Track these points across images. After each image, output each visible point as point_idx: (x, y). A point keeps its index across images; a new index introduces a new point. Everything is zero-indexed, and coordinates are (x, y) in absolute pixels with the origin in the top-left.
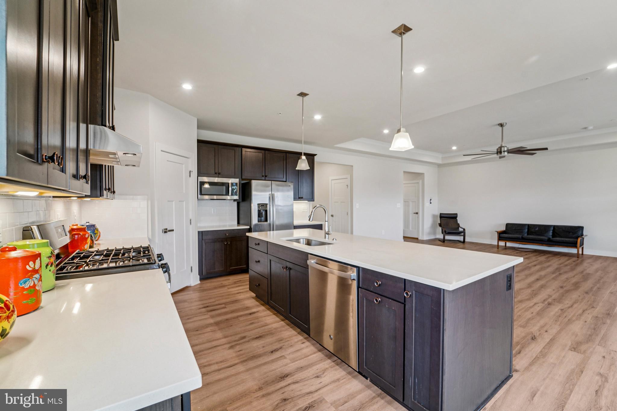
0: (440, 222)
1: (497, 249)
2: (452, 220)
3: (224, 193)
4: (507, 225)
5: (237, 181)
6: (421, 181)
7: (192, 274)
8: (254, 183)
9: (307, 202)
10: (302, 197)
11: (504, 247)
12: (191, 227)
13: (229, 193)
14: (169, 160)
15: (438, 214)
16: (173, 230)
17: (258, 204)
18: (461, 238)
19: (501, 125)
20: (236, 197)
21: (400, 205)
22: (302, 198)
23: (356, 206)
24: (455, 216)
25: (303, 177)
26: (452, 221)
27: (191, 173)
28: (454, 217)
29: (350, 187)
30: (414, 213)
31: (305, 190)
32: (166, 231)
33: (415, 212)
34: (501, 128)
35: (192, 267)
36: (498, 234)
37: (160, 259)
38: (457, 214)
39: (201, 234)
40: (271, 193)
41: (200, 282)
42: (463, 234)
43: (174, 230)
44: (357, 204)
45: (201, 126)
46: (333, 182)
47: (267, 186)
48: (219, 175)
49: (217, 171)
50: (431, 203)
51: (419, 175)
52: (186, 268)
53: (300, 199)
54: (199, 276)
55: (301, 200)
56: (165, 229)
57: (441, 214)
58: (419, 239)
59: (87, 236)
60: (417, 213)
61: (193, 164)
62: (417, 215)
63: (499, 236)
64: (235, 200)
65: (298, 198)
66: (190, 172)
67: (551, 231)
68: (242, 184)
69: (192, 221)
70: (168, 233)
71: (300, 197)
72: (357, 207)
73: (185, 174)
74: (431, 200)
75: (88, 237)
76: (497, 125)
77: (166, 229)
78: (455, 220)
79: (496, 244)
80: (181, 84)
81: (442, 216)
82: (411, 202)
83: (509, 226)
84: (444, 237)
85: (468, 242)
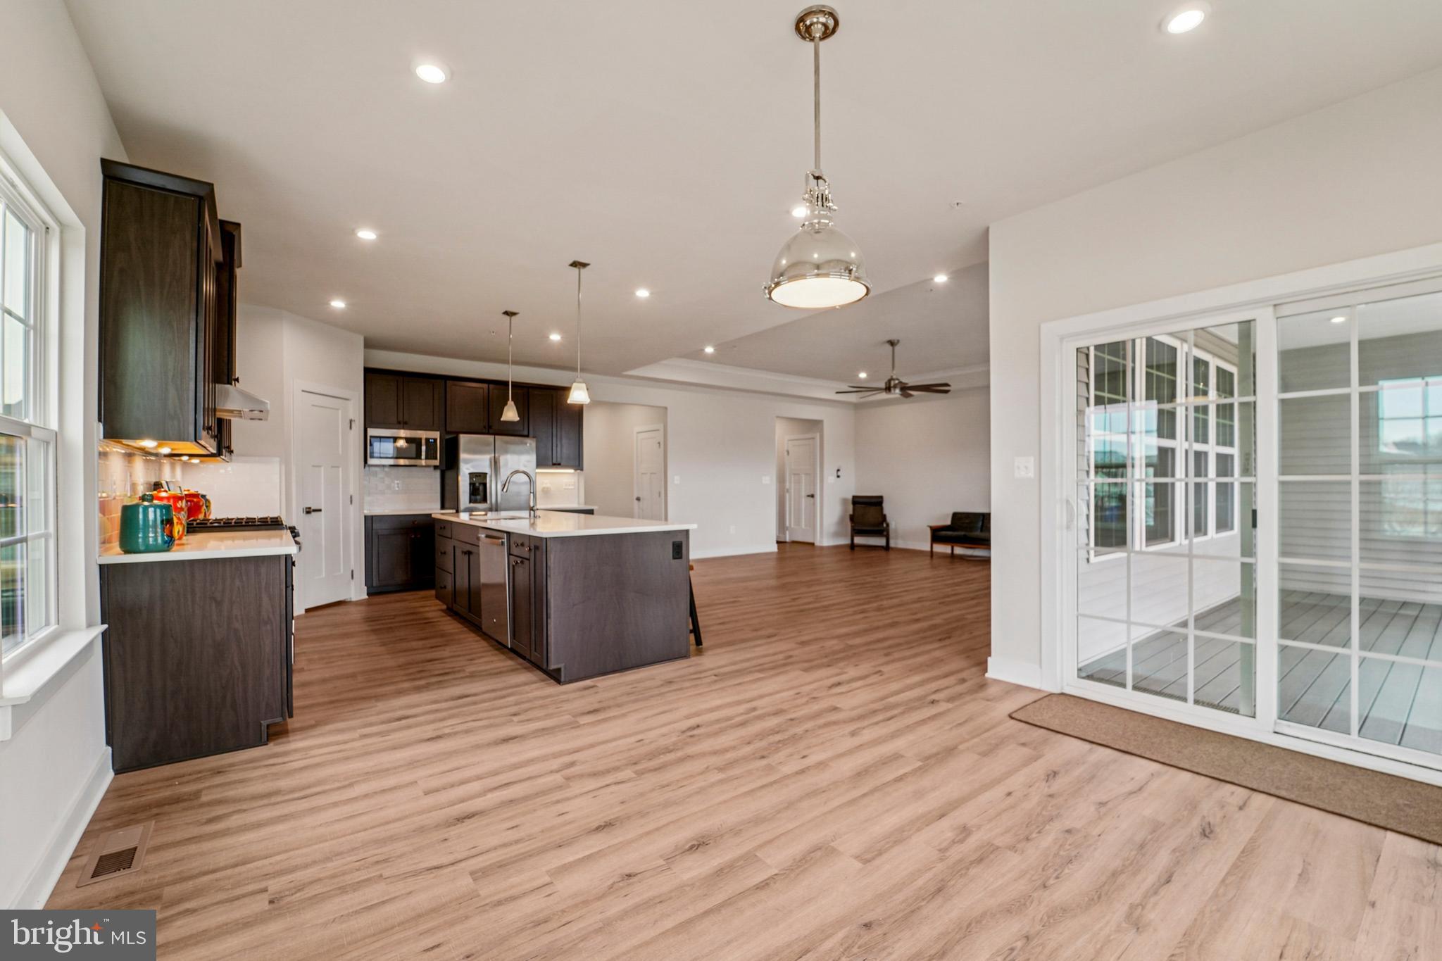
0: (851, 513)
2: (873, 508)
3: (414, 456)
4: (955, 516)
5: (436, 435)
6: (817, 435)
7: (353, 583)
8: (463, 439)
9: (572, 471)
10: (558, 462)
11: (950, 553)
12: (352, 507)
13: (421, 455)
14: (316, 404)
15: (850, 497)
16: (320, 510)
17: (470, 474)
18: (880, 541)
19: (891, 343)
20: (437, 462)
21: (769, 481)
22: (559, 464)
23: (675, 479)
24: (879, 500)
25: (561, 428)
26: (872, 510)
27: (353, 423)
28: (877, 503)
29: (664, 445)
30: (808, 496)
31: (564, 448)
32: (309, 511)
33: (809, 494)
34: (891, 347)
35: (352, 571)
36: (932, 531)
37: (294, 534)
38: (881, 497)
39: (369, 520)
40: (493, 455)
41: (367, 597)
42: (885, 536)
43: (323, 510)
44: (677, 478)
45: (369, 344)
46: (641, 436)
47: (488, 444)
48: (405, 426)
49: (401, 419)
50: (838, 477)
51: (815, 425)
52: (342, 571)
53: (555, 466)
54: (366, 588)
55: (557, 468)
56: (307, 508)
57: (854, 497)
58: (815, 545)
59: (201, 504)
60: (812, 496)
61: (355, 408)
62: (811, 499)
63: (933, 535)
64: (436, 467)
65: (551, 463)
66: (351, 421)
68: (447, 440)
69: (353, 498)
70: (313, 513)
71: (554, 462)
72: (677, 482)
73: (342, 425)
74: (838, 470)
75: (203, 505)
76: (884, 343)
77: (310, 508)
78: (878, 508)
79: (928, 549)
80: (329, 301)
81: (857, 501)
82: (803, 476)
83: (956, 516)
84: (852, 540)
85: (892, 549)
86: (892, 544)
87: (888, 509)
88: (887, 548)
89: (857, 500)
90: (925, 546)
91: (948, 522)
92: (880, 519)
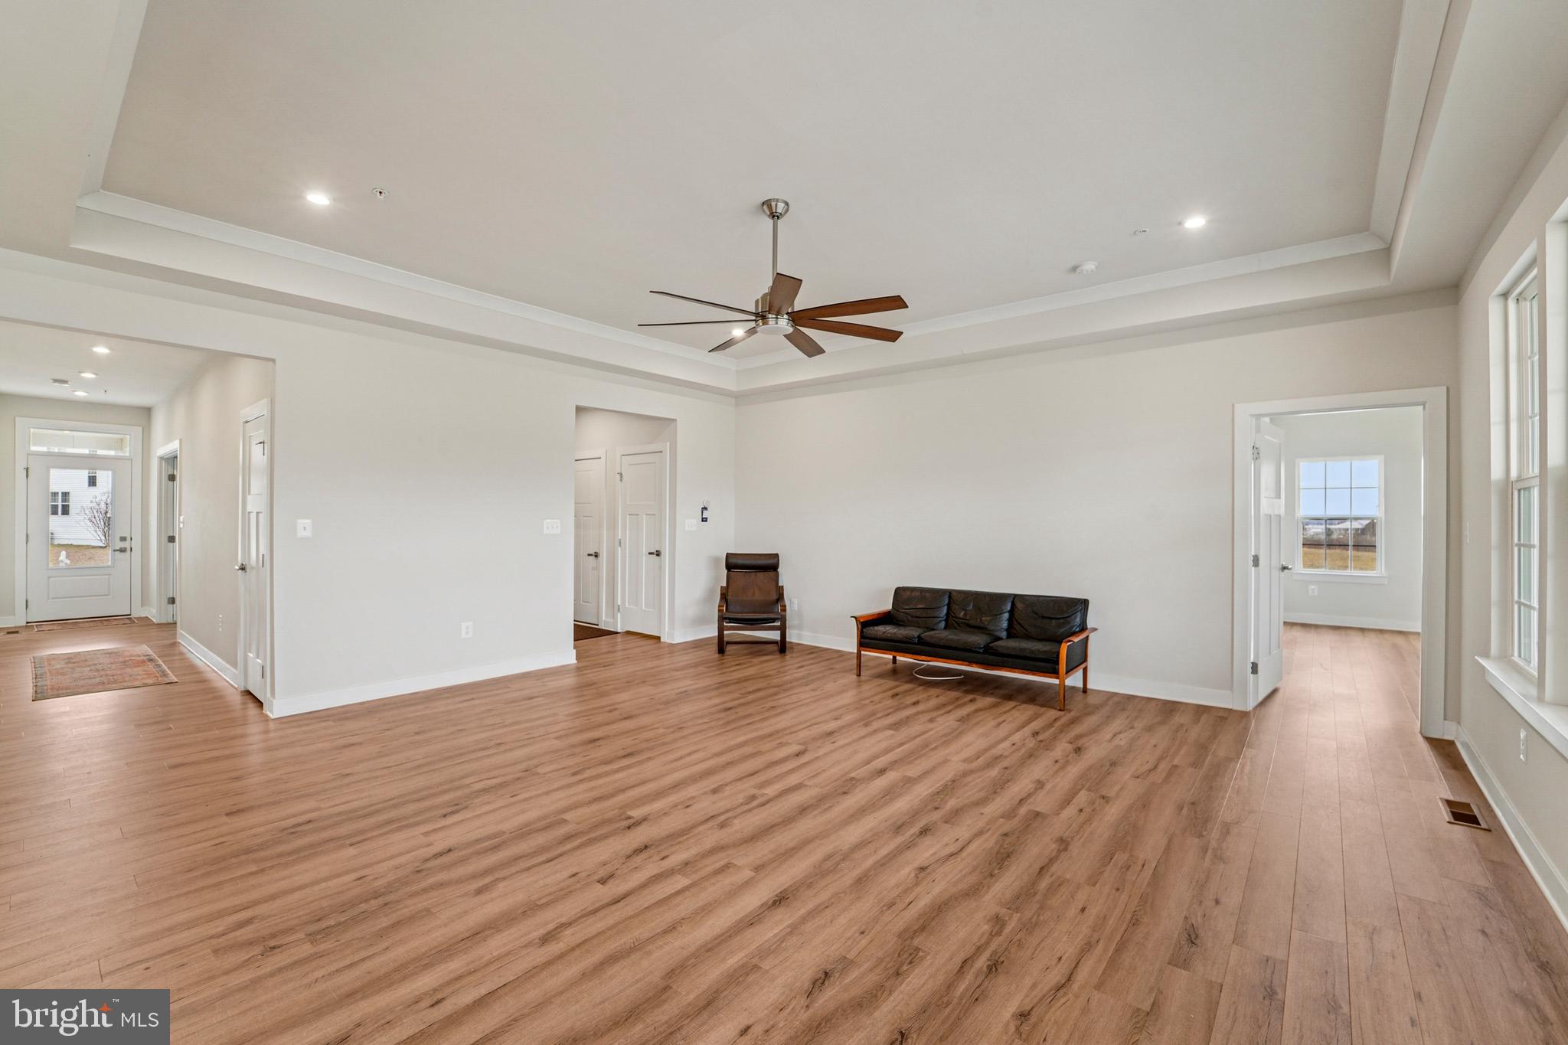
0: (724, 583)
1: (855, 676)
2: (761, 576)
4: (899, 592)
6: (668, 444)
11: (890, 666)
15: (722, 556)
18: (775, 635)
19: (772, 211)
21: (559, 529)
24: (771, 561)
26: (761, 579)
28: (768, 566)
30: (652, 554)
33: (654, 551)
34: (772, 221)
36: (860, 626)
38: (777, 556)
42: (778, 624)
50: (704, 520)
51: (665, 426)
57: (728, 555)
58: (662, 640)
60: (658, 554)
62: (658, 558)
63: (862, 632)
67: (1006, 615)
74: (705, 509)
78: (772, 574)
81: (733, 564)
82: (644, 516)
83: (901, 595)
84: (721, 630)
85: (794, 645)
86: (792, 637)
87: (785, 577)
88: (783, 647)
89: (733, 561)
90: (848, 643)
91: (887, 605)
92: (774, 597)
